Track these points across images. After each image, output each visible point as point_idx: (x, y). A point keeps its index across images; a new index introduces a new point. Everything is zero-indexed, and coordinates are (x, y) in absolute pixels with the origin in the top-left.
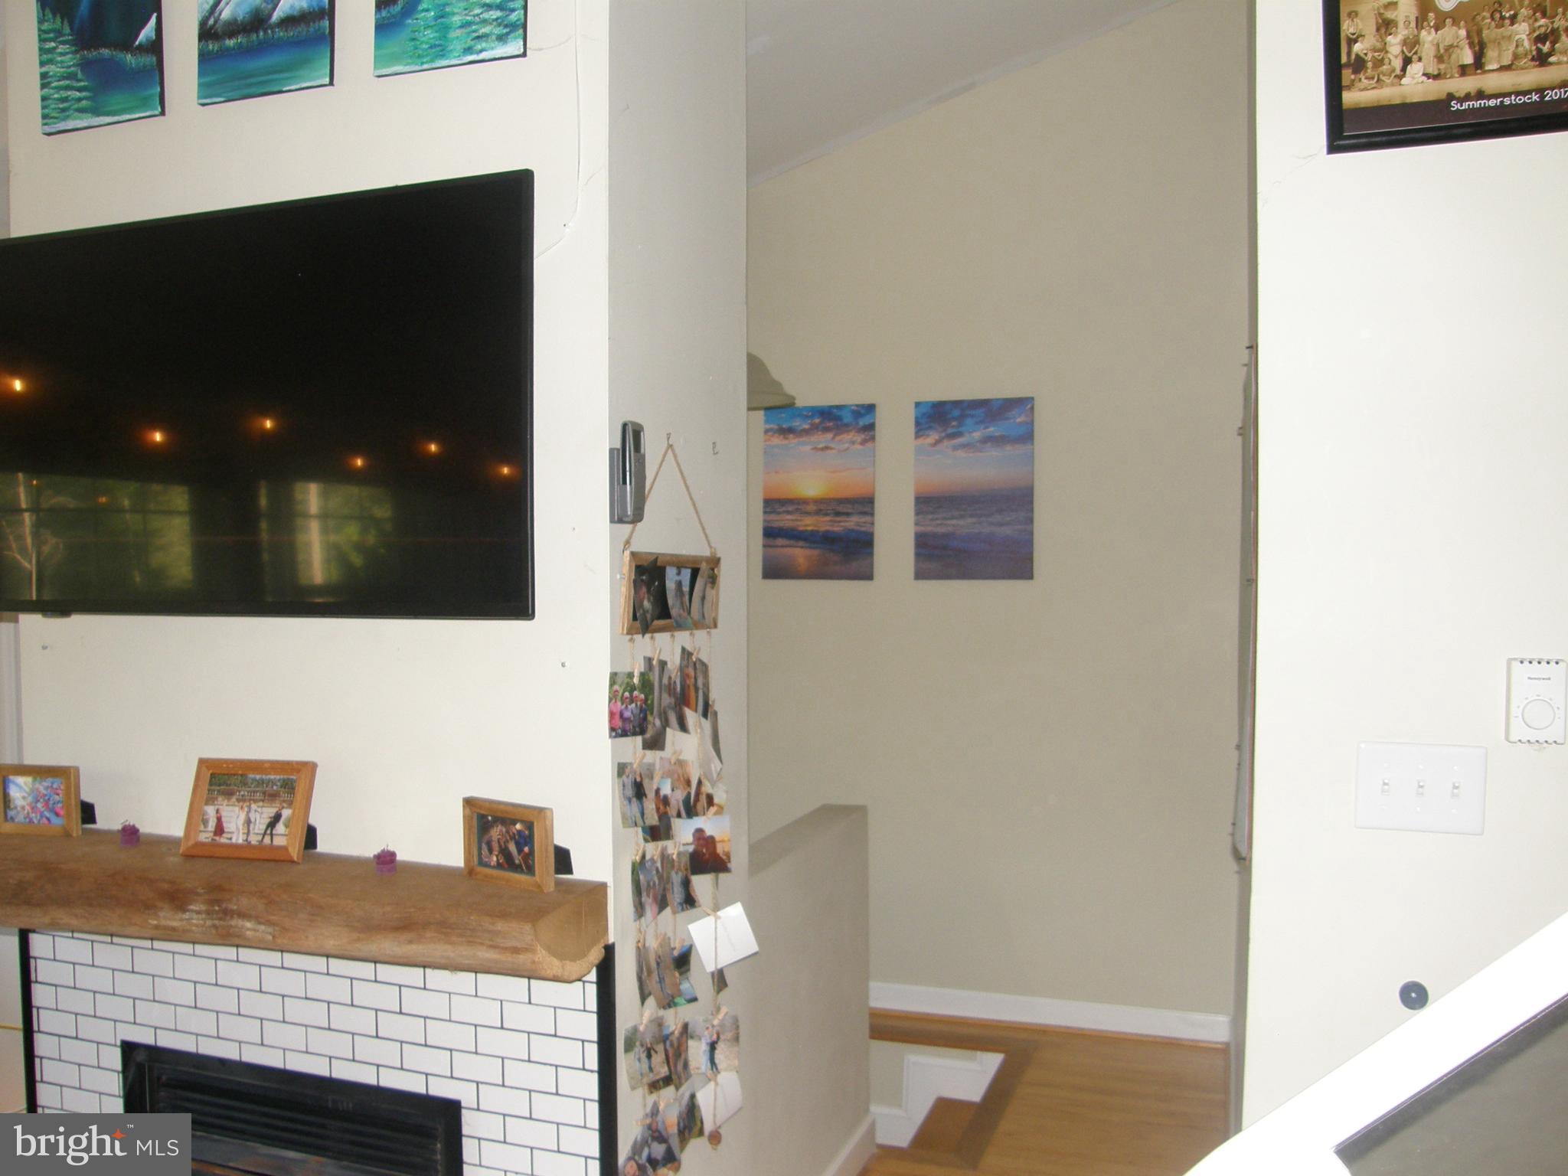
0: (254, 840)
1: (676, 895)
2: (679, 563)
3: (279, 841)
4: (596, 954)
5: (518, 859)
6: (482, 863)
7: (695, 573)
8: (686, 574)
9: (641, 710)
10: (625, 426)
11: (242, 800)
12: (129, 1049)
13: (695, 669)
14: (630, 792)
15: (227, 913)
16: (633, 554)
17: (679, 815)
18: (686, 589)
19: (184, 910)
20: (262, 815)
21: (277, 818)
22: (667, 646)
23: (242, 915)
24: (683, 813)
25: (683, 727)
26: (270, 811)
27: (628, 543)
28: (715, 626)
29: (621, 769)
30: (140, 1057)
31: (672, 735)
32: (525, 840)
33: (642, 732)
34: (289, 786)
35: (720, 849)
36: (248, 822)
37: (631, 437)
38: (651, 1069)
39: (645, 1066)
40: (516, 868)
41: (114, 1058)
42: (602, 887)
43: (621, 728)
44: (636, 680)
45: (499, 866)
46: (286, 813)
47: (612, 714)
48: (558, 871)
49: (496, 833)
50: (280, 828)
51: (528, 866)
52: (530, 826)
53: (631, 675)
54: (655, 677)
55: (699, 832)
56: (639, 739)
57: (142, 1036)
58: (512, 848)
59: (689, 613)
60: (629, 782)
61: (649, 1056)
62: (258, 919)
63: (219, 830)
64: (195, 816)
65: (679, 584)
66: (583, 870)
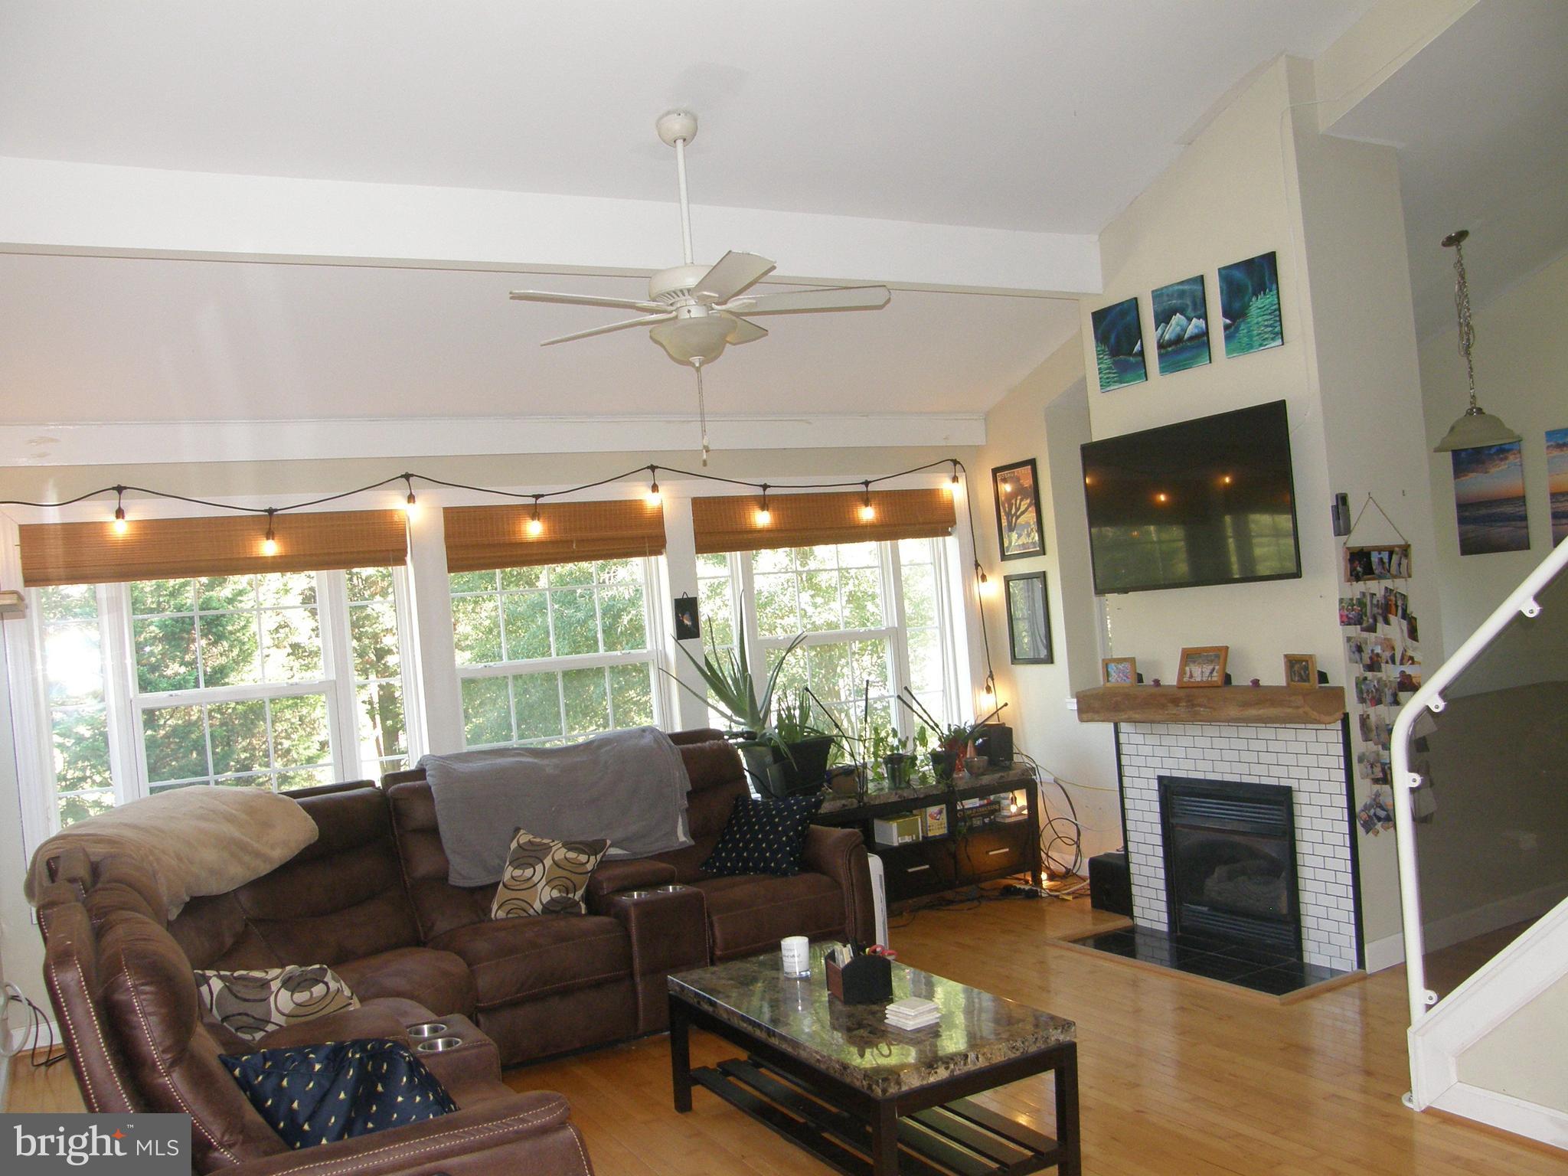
0: (1205, 679)
1: (1388, 698)
2: (1380, 549)
3: (1215, 679)
4: (1339, 715)
5: (1304, 678)
6: (1292, 680)
7: (1391, 554)
8: (1385, 556)
9: (1359, 614)
10: (1337, 496)
11: (1199, 663)
12: (1160, 779)
13: (1396, 597)
14: (1354, 649)
15: (1193, 705)
16: (1347, 548)
17: (1387, 662)
18: (1386, 560)
19: (1178, 706)
20: (1207, 669)
21: (1213, 669)
22: (1376, 587)
23: (1200, 706)
24: (1390, 661)
25: (1387, 622)
26: (1211, 667)
27: (1345, 544)
28: (1410, 576)
29: (1349, 639)
30: (1165, 782)
31: (1380, 626)
32: (1306, 668)
33: (1360, 623)
34: (1218, 656)
35: (1414, 680)
36: (1202, 672)
37: (1342, 500)
38: (1373, 773)
39: (1370, 772)
40: (1305, 681)
41: (1155, 785)
42: (1342, 689)
43: (1346, 621)
44: (1355, 602)
45: (1299, 681)
46: (1217, 667)
47: (1341, 616)
48: (1320, 682)
49: (1296, 667)
50: (1215, 674)
51: (1306, 679)
52: (1307, 661)
53: (1352, 600)
54: (1368, 600)
55: (1403, 673)
56: (1359, 627)
57: (1166, 773)
58: (1303, 673)
59: (1389, 571)
60: (1353, 645)
61: (1372, 767)
62: (1205, 706)
63: (1191, 676)
64: (1182, 673)
65: (1381, 560)
66: (1333, 682)
